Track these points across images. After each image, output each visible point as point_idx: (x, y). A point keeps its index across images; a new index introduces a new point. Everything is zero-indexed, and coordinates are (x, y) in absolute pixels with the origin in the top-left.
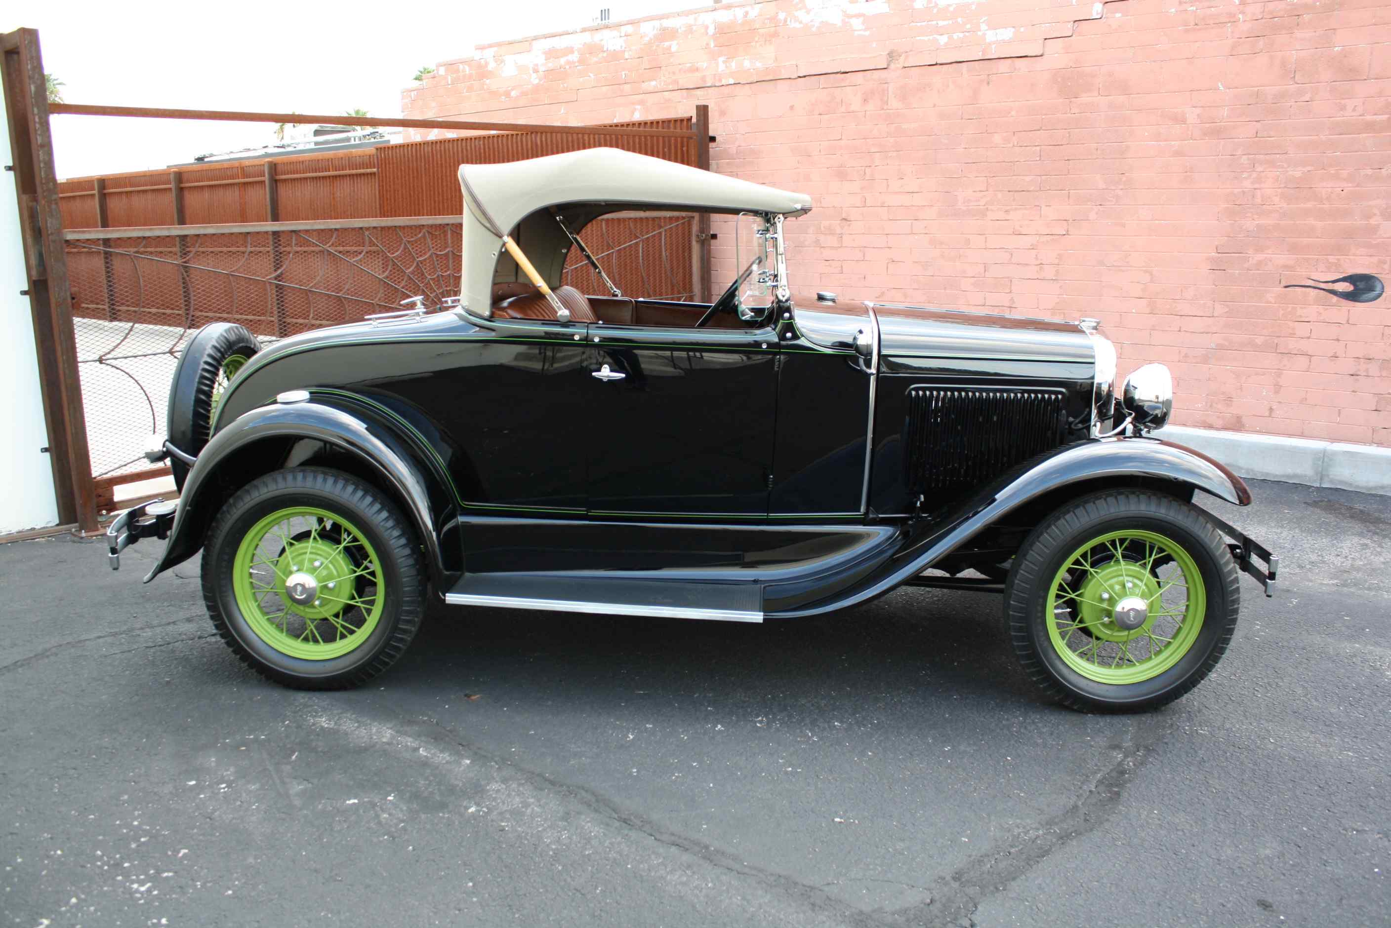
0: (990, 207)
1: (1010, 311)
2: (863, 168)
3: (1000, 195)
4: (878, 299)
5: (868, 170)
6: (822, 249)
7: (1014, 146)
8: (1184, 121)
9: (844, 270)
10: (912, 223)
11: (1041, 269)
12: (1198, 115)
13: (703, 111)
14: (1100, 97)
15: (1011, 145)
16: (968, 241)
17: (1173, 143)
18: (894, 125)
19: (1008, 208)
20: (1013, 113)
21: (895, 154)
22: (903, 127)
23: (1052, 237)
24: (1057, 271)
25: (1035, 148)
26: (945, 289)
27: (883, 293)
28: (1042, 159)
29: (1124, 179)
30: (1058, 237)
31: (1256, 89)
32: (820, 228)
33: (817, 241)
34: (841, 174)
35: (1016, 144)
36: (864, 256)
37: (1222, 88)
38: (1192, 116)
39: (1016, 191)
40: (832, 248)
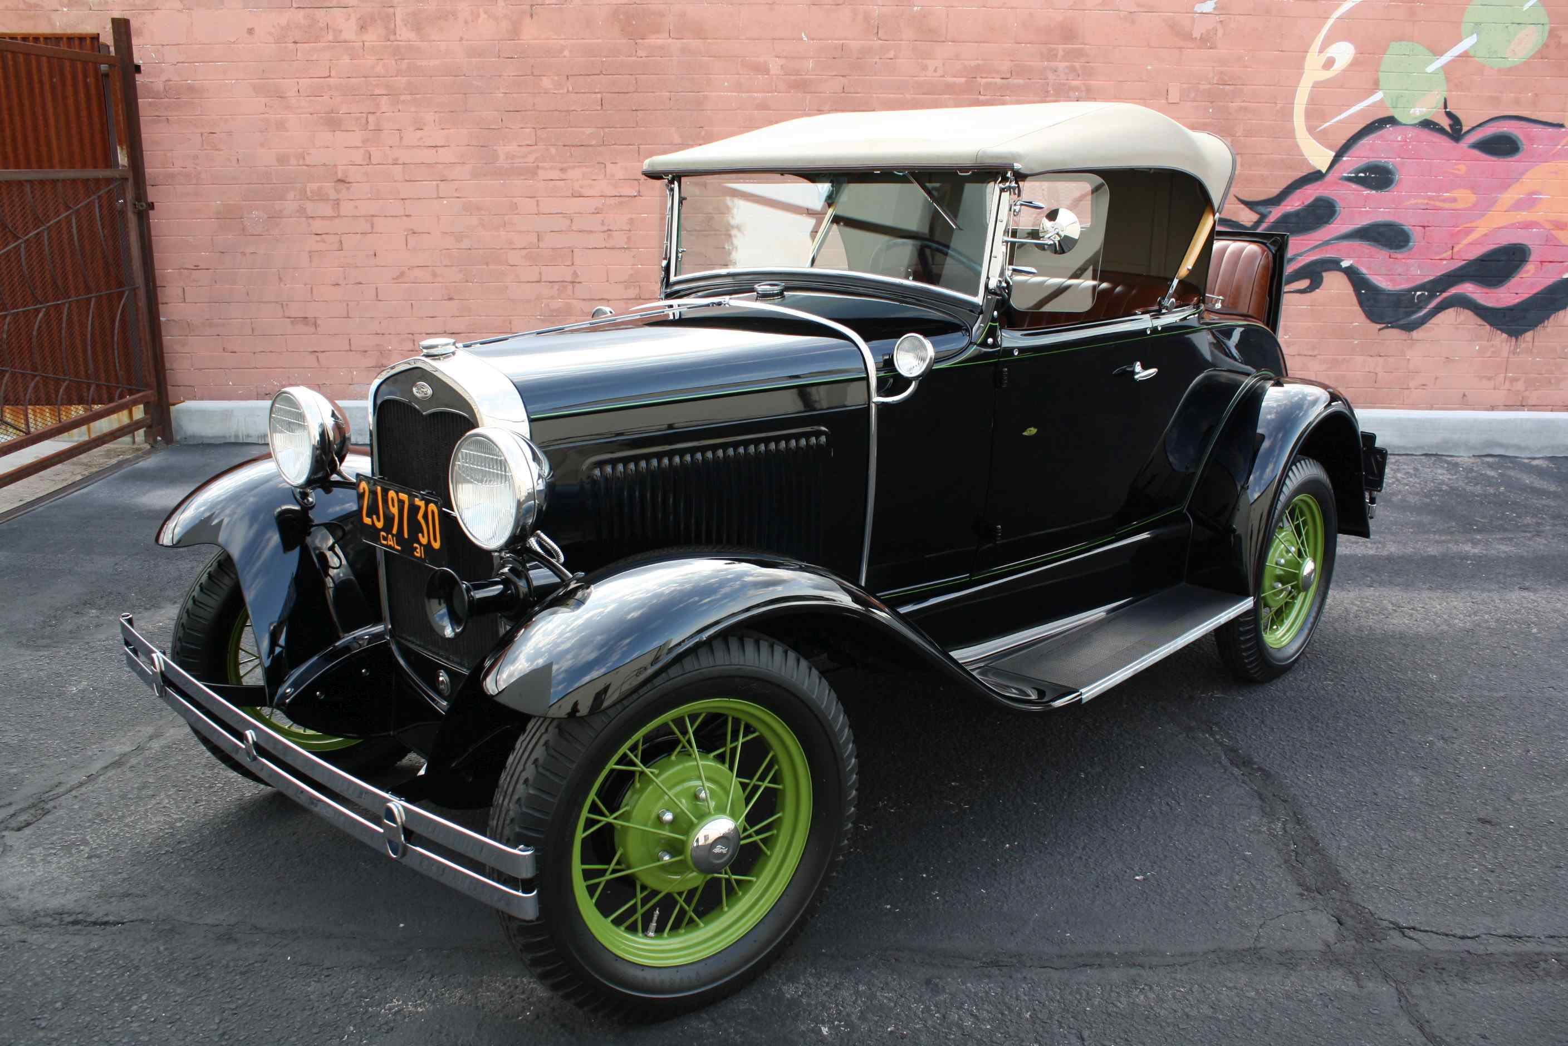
0: (540, 164)
1: (573, 287)
2: (364, 115)
3: (553, 150)
4: (396, 281)
5: (371, 118)
6: (310, 220)
7: (568, 91)
8: (766, 71)
9: (345, 246)
10: (437, 185)
11: (609, 236)
12: (782, 66)
13: (122, 28)
14: (670, 41)
15: (565, 90)
16: (514, 207)
17: (756, 95)
18: (406, 61)
19: (565, 165)
20: (566, 53)
21: (409, 97)
22: (419, 64)
23: (621, 199)
24: (629, 238)
25: (594, 96)
26: (487, 264)
27: (402, 274)
28: (604, 108)
29: (703, 133)
30: (627, 199)
31: (841, 42)
32: (306, 192)
33: (302, 211)
34: (333, 122)
35: (570, 89)
36: (372, 227)
37: (806, 39)
38: (775, 66)
39: (573, 146)
40: (323, 218)
